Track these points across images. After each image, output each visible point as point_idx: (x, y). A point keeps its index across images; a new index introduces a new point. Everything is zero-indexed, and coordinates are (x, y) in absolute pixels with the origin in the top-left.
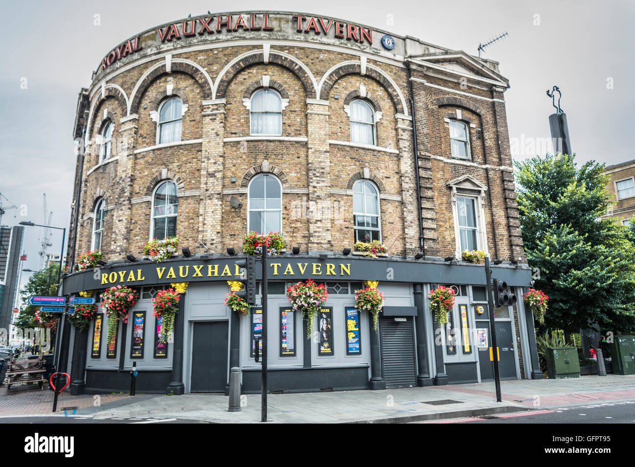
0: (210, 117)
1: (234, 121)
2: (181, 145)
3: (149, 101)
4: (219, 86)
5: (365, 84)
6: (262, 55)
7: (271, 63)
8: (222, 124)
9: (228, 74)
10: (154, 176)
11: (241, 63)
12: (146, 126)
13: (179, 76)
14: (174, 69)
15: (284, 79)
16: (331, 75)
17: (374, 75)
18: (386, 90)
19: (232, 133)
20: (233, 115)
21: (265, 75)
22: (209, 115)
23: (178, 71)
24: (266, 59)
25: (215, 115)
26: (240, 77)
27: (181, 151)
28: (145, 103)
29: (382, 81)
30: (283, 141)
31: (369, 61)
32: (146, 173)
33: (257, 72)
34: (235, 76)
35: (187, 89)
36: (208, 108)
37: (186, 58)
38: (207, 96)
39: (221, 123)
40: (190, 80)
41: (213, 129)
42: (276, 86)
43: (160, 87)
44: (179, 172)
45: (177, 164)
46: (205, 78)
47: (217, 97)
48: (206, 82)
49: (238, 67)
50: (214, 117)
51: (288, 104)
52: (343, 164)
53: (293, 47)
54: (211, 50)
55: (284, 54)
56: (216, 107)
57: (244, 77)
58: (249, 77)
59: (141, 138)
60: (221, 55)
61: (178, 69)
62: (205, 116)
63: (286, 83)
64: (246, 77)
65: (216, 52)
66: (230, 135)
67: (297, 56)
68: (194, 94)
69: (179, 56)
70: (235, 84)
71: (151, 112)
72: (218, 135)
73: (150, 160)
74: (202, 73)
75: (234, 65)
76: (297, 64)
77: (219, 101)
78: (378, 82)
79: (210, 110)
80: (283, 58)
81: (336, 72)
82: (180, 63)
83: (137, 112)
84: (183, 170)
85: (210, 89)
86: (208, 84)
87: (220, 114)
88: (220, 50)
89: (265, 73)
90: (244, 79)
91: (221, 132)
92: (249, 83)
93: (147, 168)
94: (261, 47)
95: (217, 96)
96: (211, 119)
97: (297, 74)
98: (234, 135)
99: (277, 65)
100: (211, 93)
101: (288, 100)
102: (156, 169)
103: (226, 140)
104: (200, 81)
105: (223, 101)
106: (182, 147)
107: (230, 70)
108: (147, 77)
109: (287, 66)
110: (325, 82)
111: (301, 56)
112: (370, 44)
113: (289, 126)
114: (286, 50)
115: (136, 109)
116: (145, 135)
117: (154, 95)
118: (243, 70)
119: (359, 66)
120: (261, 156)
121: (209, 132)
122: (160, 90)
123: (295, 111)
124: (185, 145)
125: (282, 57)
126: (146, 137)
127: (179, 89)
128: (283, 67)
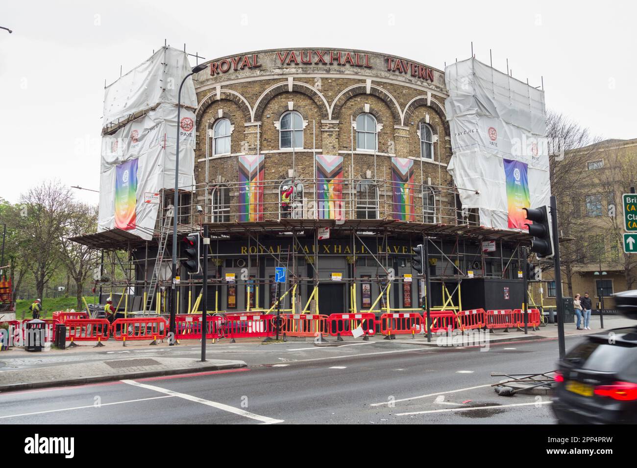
0: (328, 133)
1: (345, 137)
2: (305, 152)
3: (272, 112)
4: (334, 109)
5: (428, 113)
6: (365, 88)
7: (371, 95)
8: (337, 140)
9: (340, 101)
10: (281, 174)
11: (350, 93)
12: (269, 132)
13: (299, 96)
14: (296, 89)
15: (380, 107)
16: (410, 106)
17: (434, 106)
18: (441, 118)
19: (344, 147)
20: (344, 133)
21: (367, 103)
22: (326, 132)
23: (298, 92)
24: (368, 92)
25: (332, 132)
26: (349, 104)
27: (304, 157)
28: (268, 113)
29: (439, 111)
30: (380, 156)
31: (433, 95)
32: (273, 171)
33: (361, 101)
34: (345, 103)
35: (307, 107)
36: (326, 126)
37: (306, 82)
38: (325, 116)
39: (337, 138)
40: (308, 101)
41: (330, 143)
42: (374, 112)
43: (282, 102)
44: (303, 173)
45: (301, 167)
46: (322, 101)
47: (333, 118)
48: (323, 104)
49: (348, 95)
50: (330, 133)
51: (382, 127)
52: (417, 174)
53: (386, 83)
54: (326, 79)
55: (380, 88)
56: (332, 126)
57: (351, 103)
58: (355, 104)
59: (265, 142)
60: (334, 84)
61: (299, 90)
62: (324, 132)
63: (381, 111)
64: (353, 104)
65: (330, 81)
66: (343, 148)
67: (388, 90)
68: (312, 112)
69: (300, 79)
70: (345, 108)
71: (275, 122)
72: (334, 148)
73: (276, 161)
74: (319, 96)
75: (345, 94)
76: (389, 97)
77: (334, 122)
78: (436, 111)
79: (328, 127)
80: (380, 92)
81: (412, 104)
82: (301, 86)
83: (260, 120)
84: (307, 172)
85: (327, 110)
86: (325, 106)
87: (336, 131)
88: (334, 79)
89: (367, 102)
90: (352, 105)
91: (337, 146)
92: (355, 108)
93: (274, 167)
94: (364, 81)
95: (332, 116)
96: (328, 135)
97: (388, 104)
98: (345, 149)
99: (375, 96)
100: (328, 114)
101: (382, 125)
102: (282, 169)
103: (340, 152)
104: (318, 103)
105: (337, 122)
106: (305, 154)
107: (342, 97)
108: (270, 92)
109: (383, 98)
110: (406, 112)
111: (391, 91)
112: (432, 81)
113: (383, 144)
114: (381, 85)
115: (259, 117)
116: (270, 140)
117: (277, 107)
118: (351, 98)
119: (426, 99)
120: (366, 167)
121: (327, 144)
122: (282, 105)
123: (387, 133)
124: (308, 152)
125: (379, 90)
126: (270, 142)
127: (299, 106)
128: (379, 98)
